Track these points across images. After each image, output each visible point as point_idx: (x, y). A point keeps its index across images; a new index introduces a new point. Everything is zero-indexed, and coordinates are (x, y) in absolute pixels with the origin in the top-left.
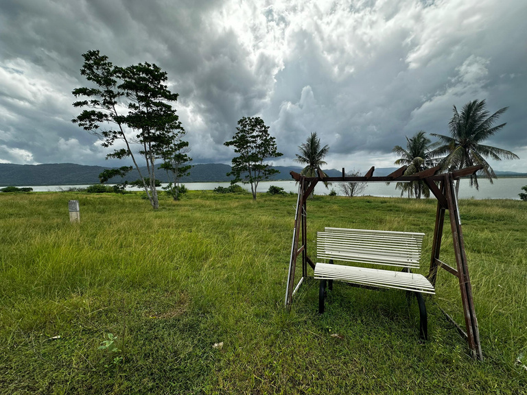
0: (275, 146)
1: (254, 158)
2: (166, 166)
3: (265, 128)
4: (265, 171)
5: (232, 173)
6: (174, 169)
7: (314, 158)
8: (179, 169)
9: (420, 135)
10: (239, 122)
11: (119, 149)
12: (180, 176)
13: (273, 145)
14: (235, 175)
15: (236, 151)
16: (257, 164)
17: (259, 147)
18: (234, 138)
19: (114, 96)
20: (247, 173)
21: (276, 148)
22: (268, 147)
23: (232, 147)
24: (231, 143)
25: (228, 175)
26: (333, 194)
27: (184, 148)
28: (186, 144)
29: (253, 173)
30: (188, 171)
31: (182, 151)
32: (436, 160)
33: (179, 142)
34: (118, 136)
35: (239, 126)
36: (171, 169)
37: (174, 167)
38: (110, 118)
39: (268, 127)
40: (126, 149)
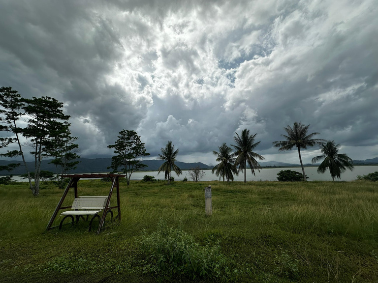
0: (144, 149)
1: (130, 156)
2: (56, 162)
3: (138, 137)
4: (137, 165)
5: (112, 167)
6: (63, 164)
7: (170, 157)
8: (67, 164)
9: (224, 145)
10: (120, 133)
11: (11, 150)
12: (67, 169)
13: (143, 148)
14: (113, 168)
15: (115, 152)
16: (131, 160)
17: (133, 149)
18: (116, 142)
19: (17, 115)
20: (123, 167)
21: (145, 150)
22: (139, 149)
23: (114, 149)
24: (113, 146)
25: (108, 168)
26: (185, 180)
27: (75, 149)
28: (76, 146)
29: (128, 166)
30: (76, 165)
31: (72, 151)
32: (234, 159)
33: (71, 145)
34: (14, 141)
35: (120, 136)
36: (60, 164)
37: (64, 162)
38: (10, 129)
39: (140, 137)
40: (19, 150)
